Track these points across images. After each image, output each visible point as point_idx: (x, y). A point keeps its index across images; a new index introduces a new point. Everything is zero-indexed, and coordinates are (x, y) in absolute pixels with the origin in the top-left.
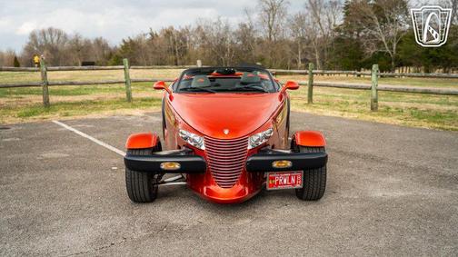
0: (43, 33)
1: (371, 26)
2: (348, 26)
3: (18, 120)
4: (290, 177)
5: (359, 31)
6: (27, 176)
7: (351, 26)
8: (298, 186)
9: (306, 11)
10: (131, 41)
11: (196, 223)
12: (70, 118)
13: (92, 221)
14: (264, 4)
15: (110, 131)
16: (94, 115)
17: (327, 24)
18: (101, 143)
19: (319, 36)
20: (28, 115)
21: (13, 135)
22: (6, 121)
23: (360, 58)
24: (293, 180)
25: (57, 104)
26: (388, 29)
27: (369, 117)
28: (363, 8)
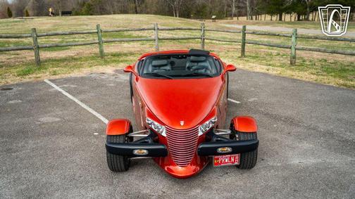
3: (18, 80)
4: (230, 158)
6: (31, 143)
8: (236, 163)
11: (161, 193)
12: (58, 77)
13: (83, 192)
15: (89, 92)
16: (76, 73)
18: (84, 106)
20: (25, 74)
21: (16, 97)
22: (9, 81)
23: (282, 5)
24: (233, 160)
25: (46, 61)
27: (288, 73)
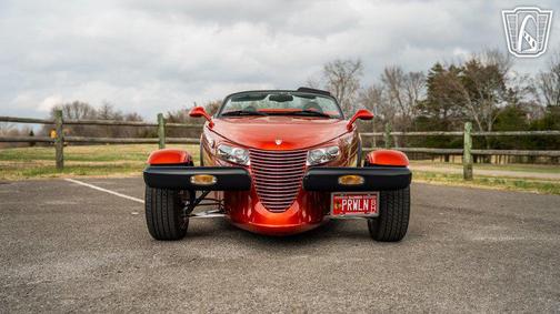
0: (68, 108)
1: (461, 102)
2: (433, 103)
3: (23, 178)
4: (362, 201)
5: (446, 108)
6: (22, 217)
7: (437, 103)
8: (372, 214)
9: (382, 84)
10: (171, 117)
12: (86, 177)
14: (331, 75)
16: (118, 175)
17: (408, 99)
19: (398, 114)
20: (35, 174)
21: (12, 188)
22: (8, 178)
24: (366, 205)
25: (73, 167)
26: (482, 106)
27: (462, 185)
28: (450, 81)
